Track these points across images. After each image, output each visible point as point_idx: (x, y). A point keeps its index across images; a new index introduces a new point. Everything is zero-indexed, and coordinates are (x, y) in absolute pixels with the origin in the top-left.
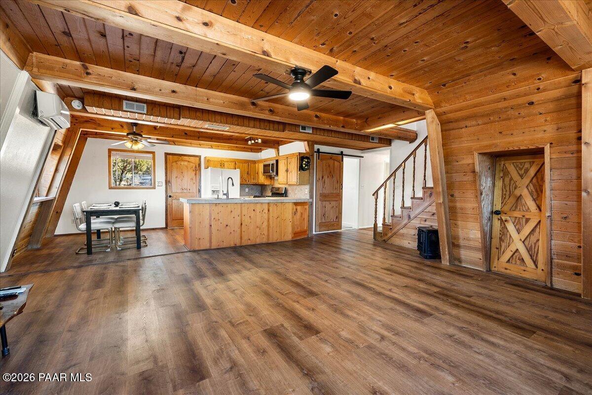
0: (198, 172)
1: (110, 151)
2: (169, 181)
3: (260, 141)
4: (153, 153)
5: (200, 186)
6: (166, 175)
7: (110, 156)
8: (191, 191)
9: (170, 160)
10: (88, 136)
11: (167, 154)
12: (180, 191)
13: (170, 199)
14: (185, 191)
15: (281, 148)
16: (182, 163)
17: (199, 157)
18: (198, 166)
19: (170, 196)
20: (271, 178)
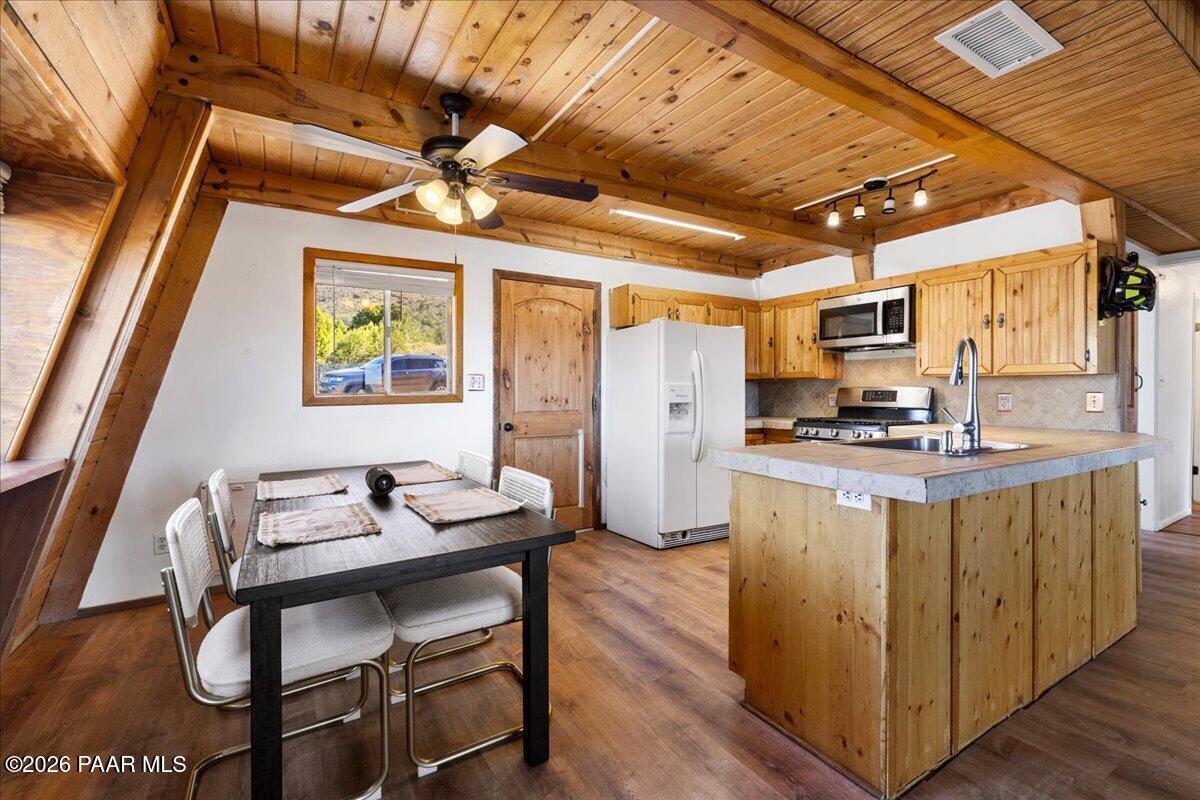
0: (591, 338)
1: (311, 256)
2: (506, 373)
3: (834, 220)
4: (456, 269)
5: (597, 388)
6: (497, 351)
7: (308, 277)
8: (570, 407)
9: (508, 296)
10: (230, 192)
11: (501, 275)
12: (537, 407)
13: (507, 436)
14: (554, 407)
15: (881, 250)
16: (546, 308)
17: (595, 287)
18: (590, 319)
19: (509, 428)
20: (836, 354)
